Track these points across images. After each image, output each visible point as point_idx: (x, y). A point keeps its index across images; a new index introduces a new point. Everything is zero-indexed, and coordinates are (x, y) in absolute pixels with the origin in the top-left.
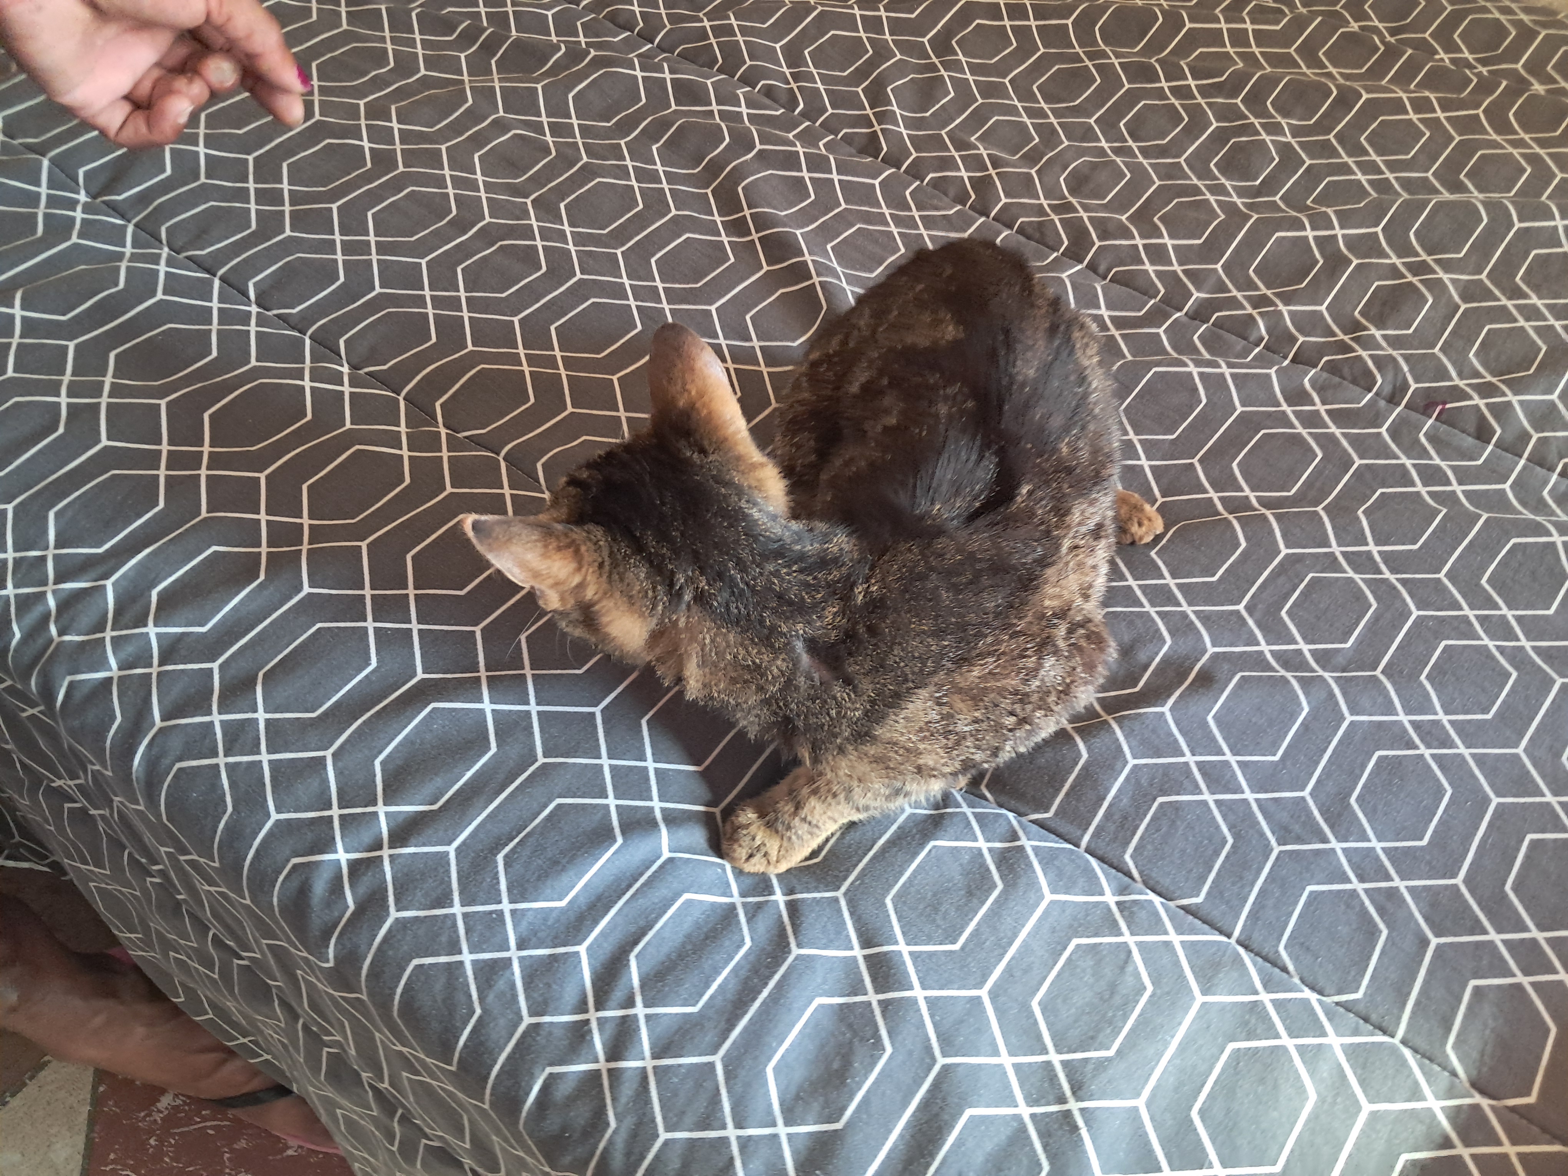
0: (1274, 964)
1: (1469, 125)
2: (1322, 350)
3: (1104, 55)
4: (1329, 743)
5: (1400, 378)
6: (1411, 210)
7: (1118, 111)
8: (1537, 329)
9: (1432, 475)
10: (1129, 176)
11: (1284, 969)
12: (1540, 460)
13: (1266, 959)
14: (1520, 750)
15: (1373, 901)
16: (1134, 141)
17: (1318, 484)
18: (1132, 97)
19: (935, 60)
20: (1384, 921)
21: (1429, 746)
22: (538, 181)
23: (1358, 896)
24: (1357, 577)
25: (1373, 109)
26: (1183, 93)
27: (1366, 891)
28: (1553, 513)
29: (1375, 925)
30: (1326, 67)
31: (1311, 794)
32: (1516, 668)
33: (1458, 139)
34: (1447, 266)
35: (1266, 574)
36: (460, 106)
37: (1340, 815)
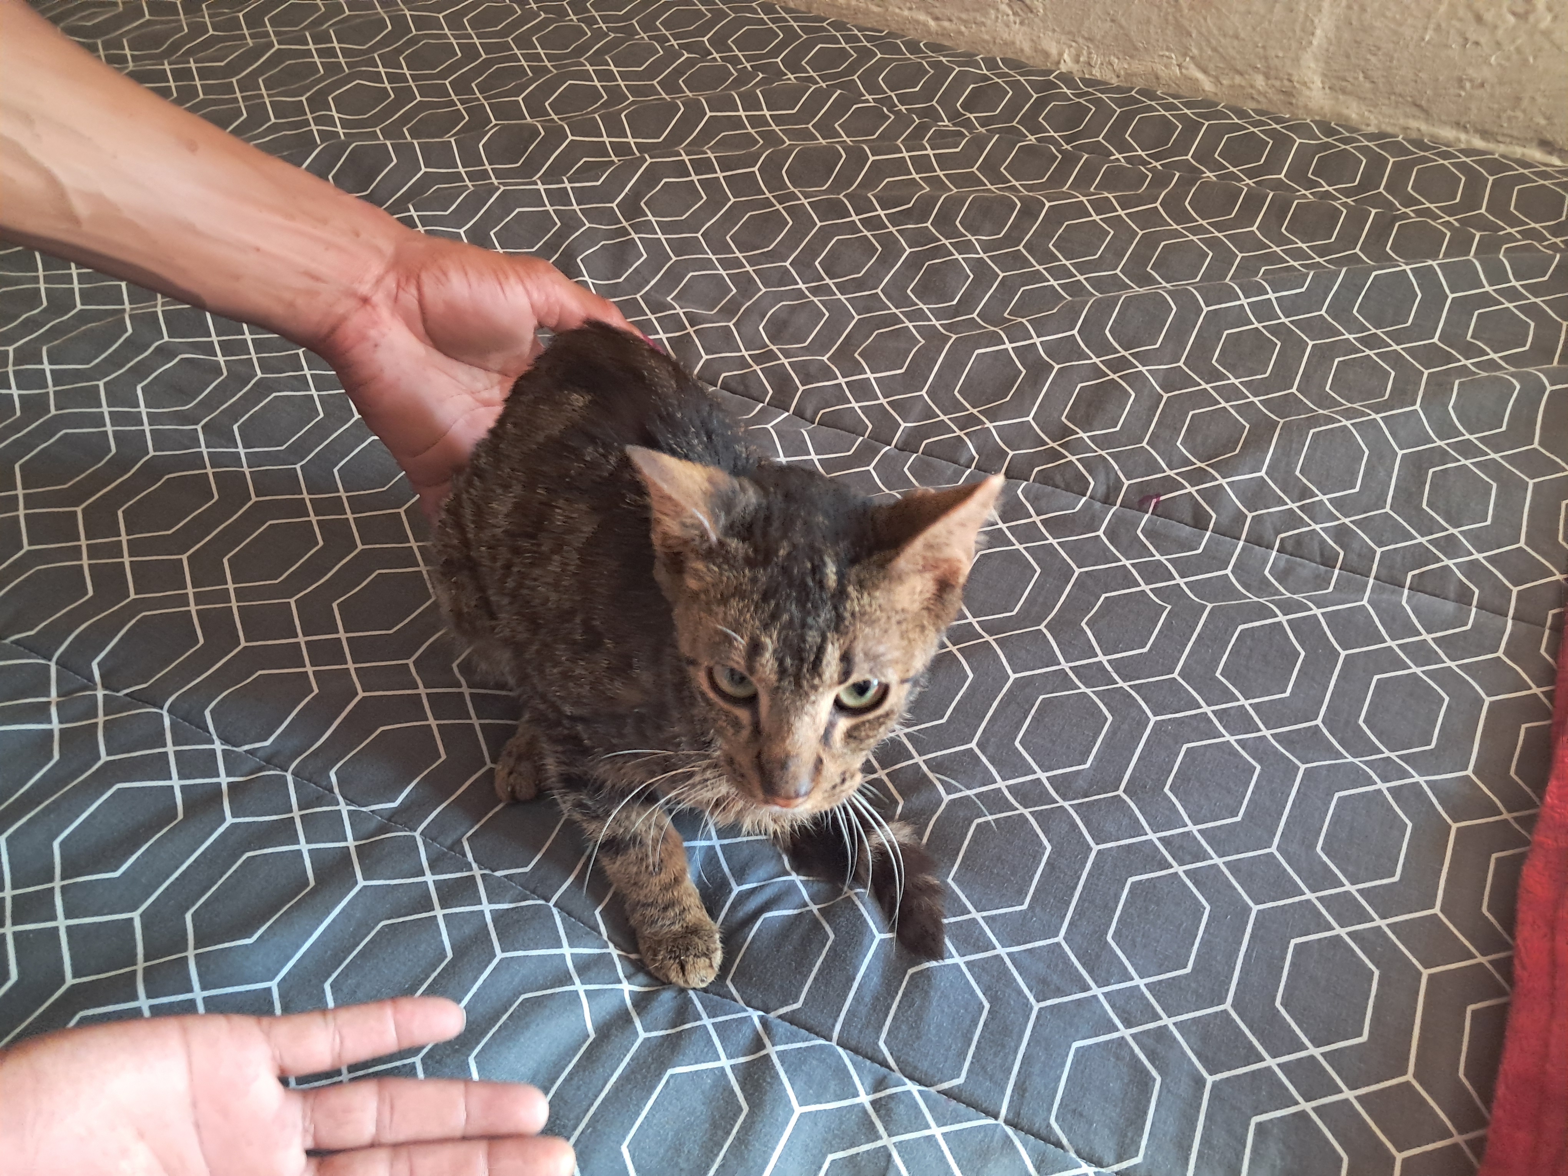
0: (1047, 1140)
1: (1149, 219)
2: (1032, 461)
3: (793, 196)
4: (1079, 878)
5: (1112, 476)
6: (1103, 309)
7: (812, 251)
8: (1237, 408)
9: (1154, 572)
10: (827, 314)
11: (1058, 1144)
12: (1257, 540)
13: (1037, 1136)
14: (1273, 849)
15: (1142, 1048)
16: (830, 279)
17: (1040, 600)
18: (825, 235)
19: (625, 224)
20: (1156, 1068)
21: (1182, 863)
22: (208, 405)
23: (1127, 1044)
24: (1088, 691)
25: (1057, 216)
26: (873, 224)
27: (1134, 1036)
28: (1277, 592)
29: (1148, 1073)
30: (1010, 182)
31: (1065, 938)
32: (1260, 761)
33: (1141, 233)
34: (1143, 358)
35: (995, 704)
36: (120, 337)
37: (1098, 956)
